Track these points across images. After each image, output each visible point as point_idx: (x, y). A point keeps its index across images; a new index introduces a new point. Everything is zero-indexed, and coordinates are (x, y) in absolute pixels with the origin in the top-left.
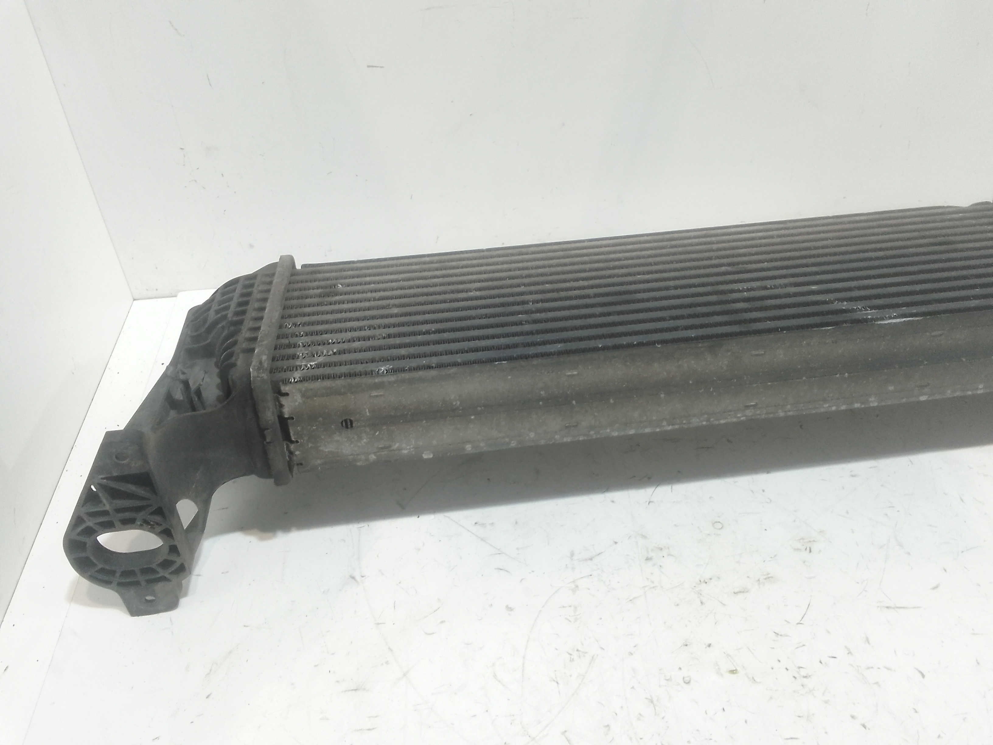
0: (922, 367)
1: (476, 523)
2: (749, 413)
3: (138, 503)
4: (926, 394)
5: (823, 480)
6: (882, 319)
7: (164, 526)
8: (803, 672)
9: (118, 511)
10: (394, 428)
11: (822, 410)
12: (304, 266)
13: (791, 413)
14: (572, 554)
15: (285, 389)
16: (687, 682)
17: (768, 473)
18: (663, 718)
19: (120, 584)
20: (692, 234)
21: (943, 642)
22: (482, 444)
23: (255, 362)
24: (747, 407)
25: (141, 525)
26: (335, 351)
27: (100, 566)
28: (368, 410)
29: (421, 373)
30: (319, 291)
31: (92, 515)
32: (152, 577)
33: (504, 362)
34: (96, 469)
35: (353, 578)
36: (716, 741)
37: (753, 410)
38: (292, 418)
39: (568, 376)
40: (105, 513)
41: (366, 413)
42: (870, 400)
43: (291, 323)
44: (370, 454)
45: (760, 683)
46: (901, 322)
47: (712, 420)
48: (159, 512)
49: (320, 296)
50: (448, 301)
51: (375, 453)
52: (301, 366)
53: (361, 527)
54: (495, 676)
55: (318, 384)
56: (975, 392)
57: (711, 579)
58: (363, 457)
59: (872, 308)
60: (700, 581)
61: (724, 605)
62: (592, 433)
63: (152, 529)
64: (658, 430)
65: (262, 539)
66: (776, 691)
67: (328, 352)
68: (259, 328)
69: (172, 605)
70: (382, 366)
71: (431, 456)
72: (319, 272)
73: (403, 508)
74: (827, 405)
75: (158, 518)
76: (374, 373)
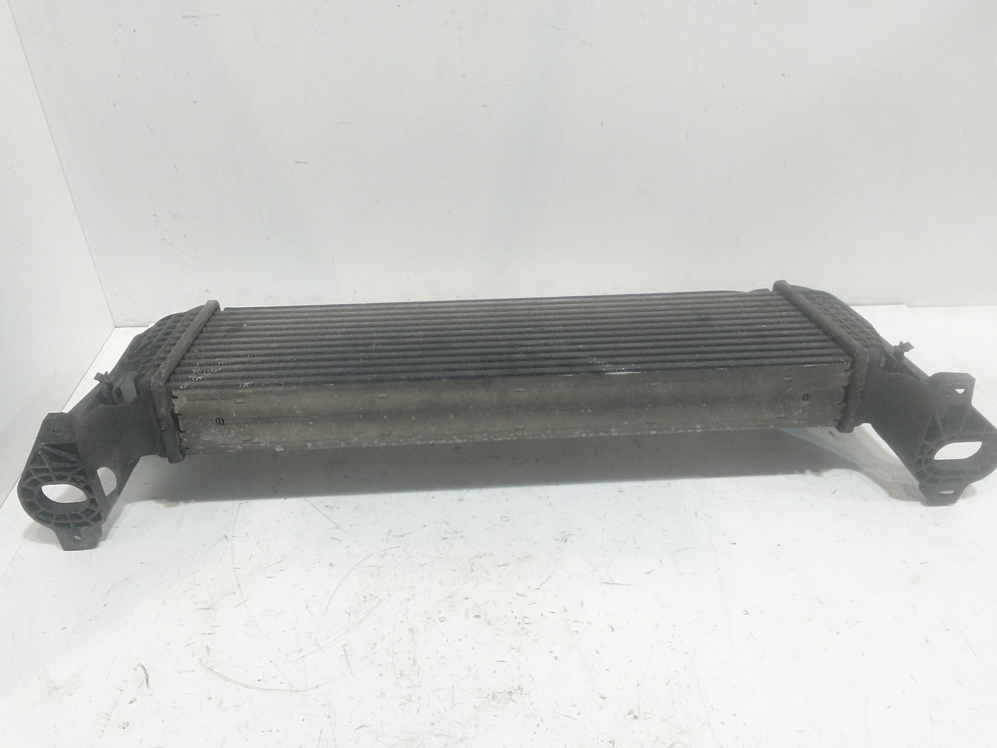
0: (647, 409)
1: (327, 506)
2: (519, 434)
3: (68, 465)
4: (654, 429)
5: (596, 492)
6: (612, 371)
7: (86, 483)
8: (527, 620)
9: (55, 469)
10: (254, 426)
11: (575, 436)
12: (226, 309)
13: (550, 437)
14: (390, 532)
15: (175, 393)
16: (441, 621)
17: (557, 485)
18: (416, 642)
19: (56, 524)
20: (523, 302)
21: (637, 609)
22: (320, 443)
23: (156, 374)
24: (517, 430)
25: (70, 481)
26: (219, 370)
27: (42, 509)
28: (234, 412)
29: (271, 388)
30: (229, 327)
31: (38, 471)
32: (80, 521)
33: (331, 384)
34: (40, 438)
35: (226, 537)
36: (447, 659)
37: (522, 432)
38: (181, 415)
39: (379, 397)
40: (46, 470)
41: (233, 414)
42: (612, 430)
43: (197, 350)
44: (237, 445)
45: (493, 624)
46: (624, 375)
47: (491, 437)
48: (82, 472)
49: (227, 331)
50: (317, 340)
51: (241, 444)
52: (191, 379)
53: (241, 503)
54: (307, 607)
55: (198, 391)
56: (694, 431)
57: (485, 555)
58: (232, 446)
59: (610, 363)
60: (477, 556)
61: (488, 572)
62: (401, 440)
63: (77, 486)
64: (451, 442)
65: (168, 506)
66: (502, 630)
67: (214, 370)
68: (169, 351)
69: (93, 545)
70: (246, 382)
71: (282, 450)
72: (234, 314)
73: (276, 492)
74: (578, 432)
75: (81, 477)
76: (239, 386)
